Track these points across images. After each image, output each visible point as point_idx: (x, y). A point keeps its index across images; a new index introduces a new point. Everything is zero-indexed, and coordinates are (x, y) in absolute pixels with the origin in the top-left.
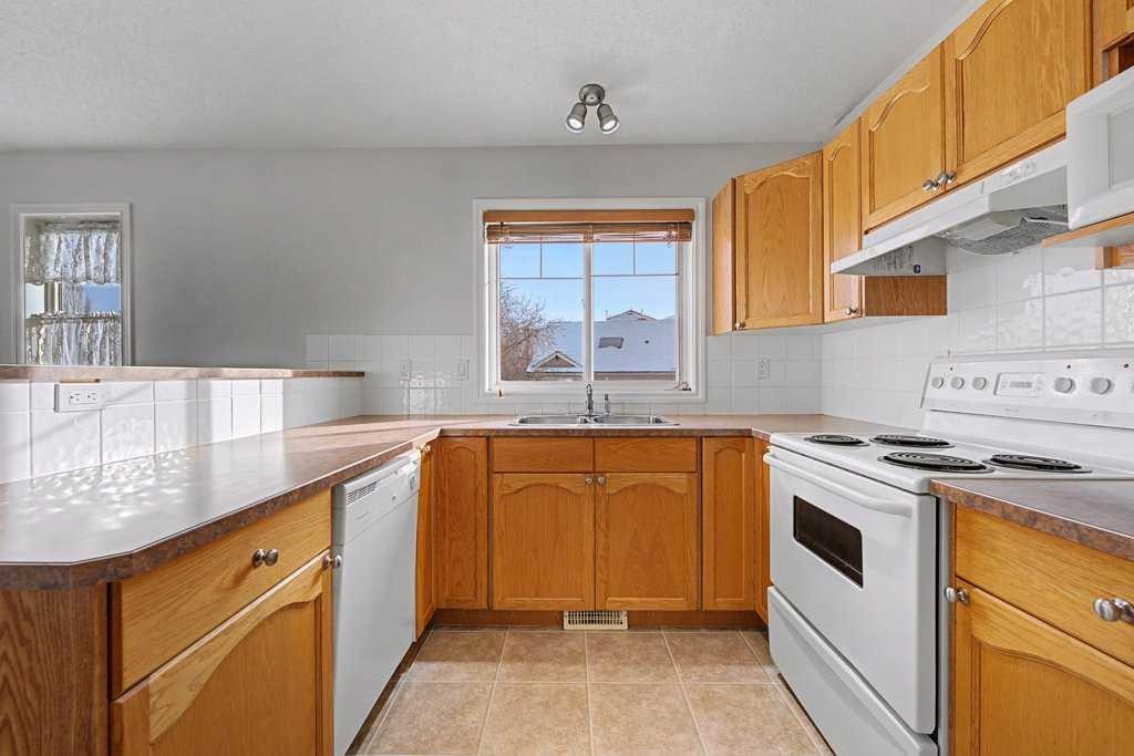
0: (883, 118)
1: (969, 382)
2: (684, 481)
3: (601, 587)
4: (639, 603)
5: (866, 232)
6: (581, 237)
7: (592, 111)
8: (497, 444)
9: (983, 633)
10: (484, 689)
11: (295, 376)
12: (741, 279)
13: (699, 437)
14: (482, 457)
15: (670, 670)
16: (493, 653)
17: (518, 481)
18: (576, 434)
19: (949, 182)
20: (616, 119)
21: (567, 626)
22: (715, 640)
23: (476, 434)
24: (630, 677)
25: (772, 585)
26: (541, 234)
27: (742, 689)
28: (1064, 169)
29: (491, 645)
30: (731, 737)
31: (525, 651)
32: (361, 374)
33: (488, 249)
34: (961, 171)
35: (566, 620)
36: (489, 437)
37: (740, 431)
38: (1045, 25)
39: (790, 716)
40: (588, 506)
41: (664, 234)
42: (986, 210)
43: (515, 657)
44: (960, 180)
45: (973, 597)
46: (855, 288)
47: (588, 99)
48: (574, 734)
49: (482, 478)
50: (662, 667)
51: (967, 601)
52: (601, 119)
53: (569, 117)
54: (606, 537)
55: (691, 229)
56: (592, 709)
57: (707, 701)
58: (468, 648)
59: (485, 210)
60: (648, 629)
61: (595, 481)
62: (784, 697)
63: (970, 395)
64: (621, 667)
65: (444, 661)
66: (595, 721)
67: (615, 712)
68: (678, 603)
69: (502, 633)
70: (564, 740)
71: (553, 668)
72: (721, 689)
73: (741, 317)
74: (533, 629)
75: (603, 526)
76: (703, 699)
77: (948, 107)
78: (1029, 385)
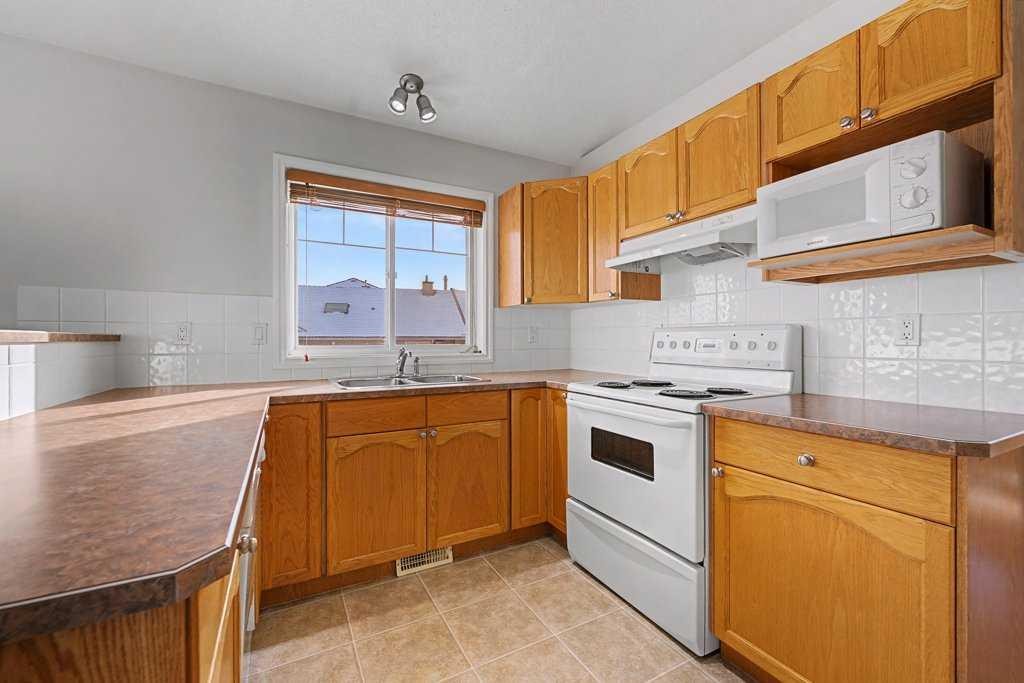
0: (635, 165)
1: (667, 345)
2: (499, 427)
3: (432, 529)
4: (463, 537)
5: (622, 241)
6: (383, 209)
7: (412, 98)
8: (331, 409)
9: (731, 491)
10: (346, 651)
11: (52, 339)
12: (528, 264)
13: (508, 390)
14: (316, 423)
15: (500, 583)
16: (337, 616)
17: (355, 443)
18: (413, 393)
19: (680, 218)
20: (434, 112)
21: (400, 573)
22: (524, 552)
23: (310, 400)
24: (473, 599)
25: (570, 497)
26: (344, 200)
27: (555, 581)
28: (755, 222)
29: (332, 611)
30: (562, 615)
31: (369, 606)
32: (117, 338)
33: (290, 207)
34: (689, 212)
35: (398, 568)
36: (324, 402)
37: (538, 383)
38: (737, 139)
39: (591, 589)
40: (421, 458)
41: (460, 218)
42: (717, 241)
43: (360, 614)
44: (688, 218)
45: (727, 471)
46: (614, 278)
47: (408, 86)
48: (449, 657)
49: (315, 444)
50: (493, 582)
51: (723, 474)
52: (421, 109)
53: (392, 99)
54: (436, 484)
55: (482, 217)
56: (454, 633)
57: (536, 597)
58: (306, 620)
59: (289, 166)
60: (468, 557)
61: (428, 433)
62: (584, 577)
63: (680, 353)
64: (461, 593)
65: (285, 641)
66: (461, 641)
67: (474, 628)
68: (495, 528)
69: (337, 597)
70: (443, 665)
71: (403, 612)
72: (542, 584)
73: (528, 294)
74: (367, 584)
75: (434, 474)
76: (533, 596)
77: (680, 169)
78: (714, 346)
